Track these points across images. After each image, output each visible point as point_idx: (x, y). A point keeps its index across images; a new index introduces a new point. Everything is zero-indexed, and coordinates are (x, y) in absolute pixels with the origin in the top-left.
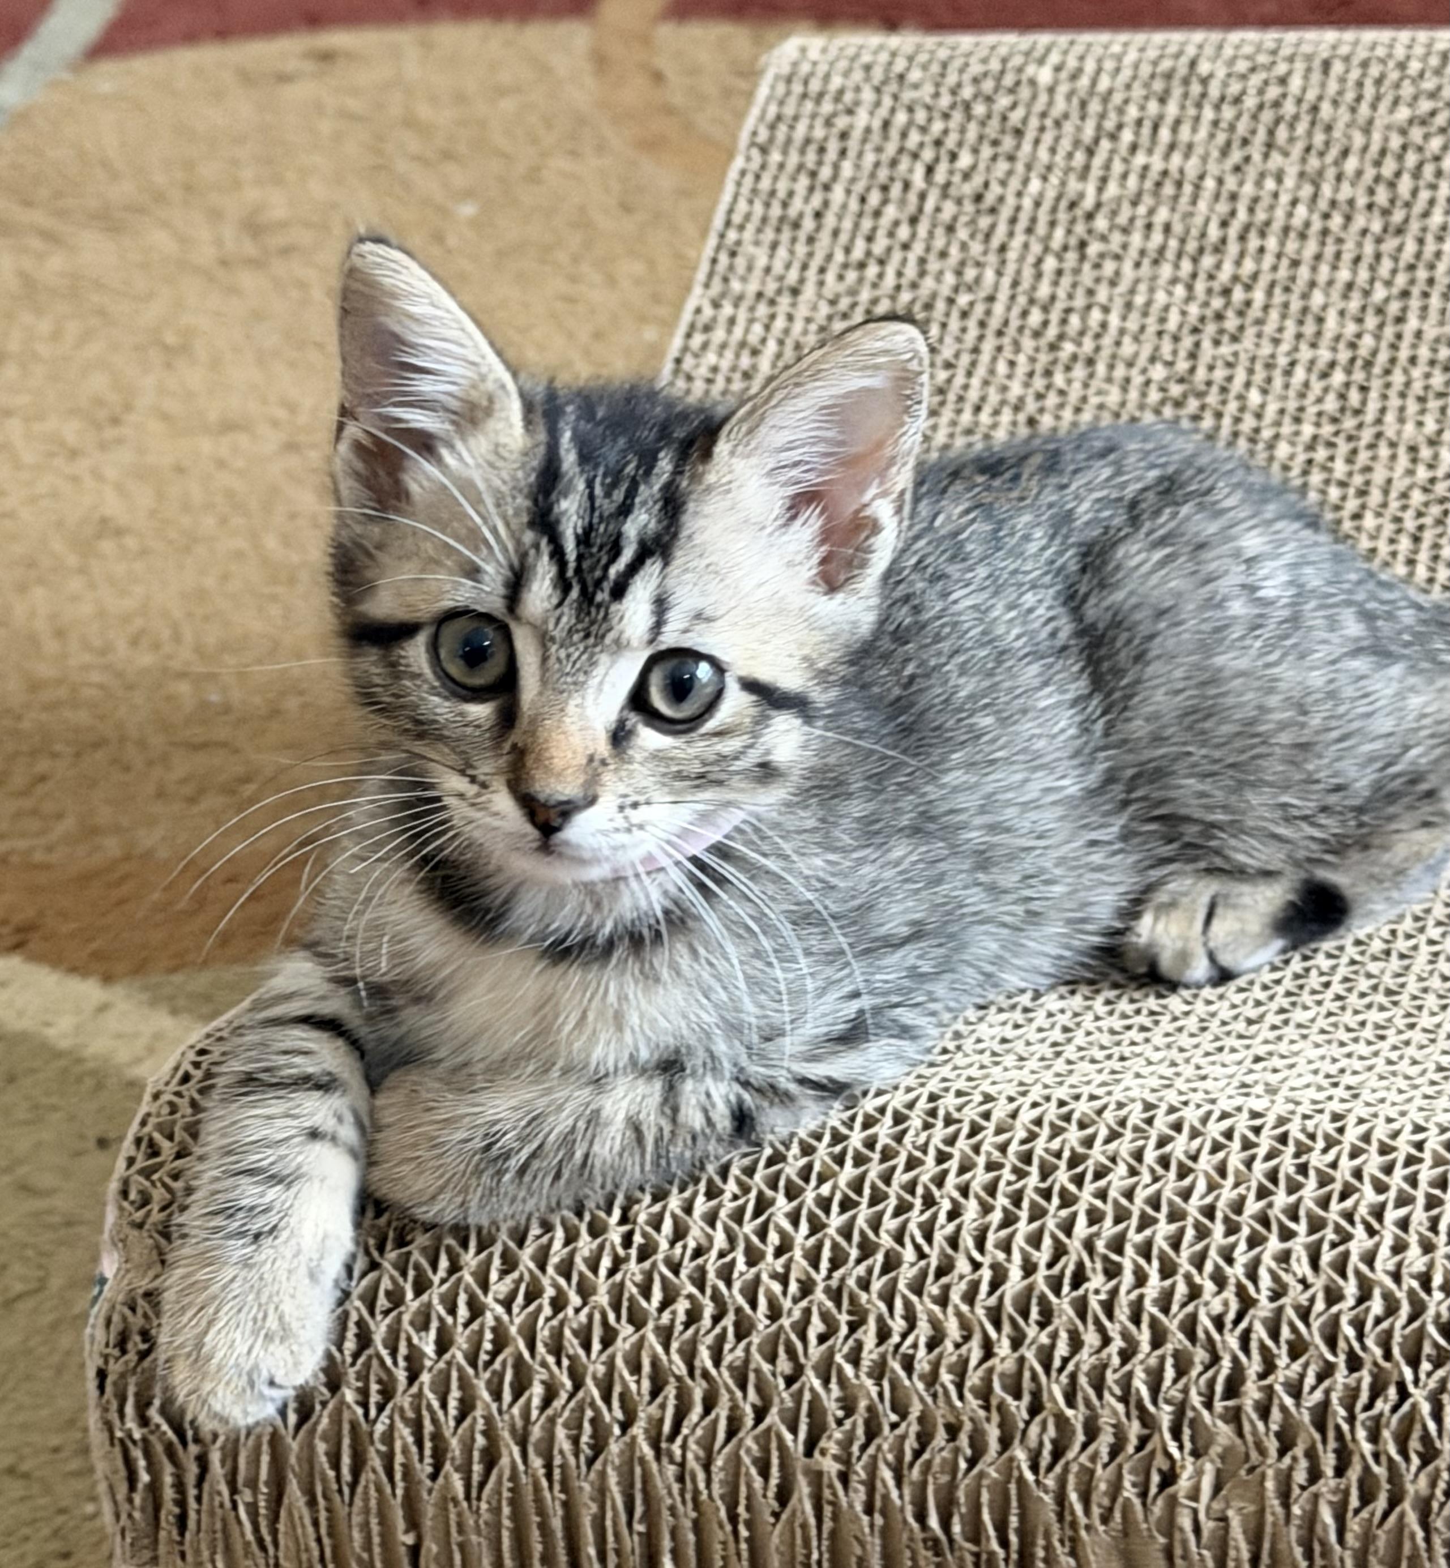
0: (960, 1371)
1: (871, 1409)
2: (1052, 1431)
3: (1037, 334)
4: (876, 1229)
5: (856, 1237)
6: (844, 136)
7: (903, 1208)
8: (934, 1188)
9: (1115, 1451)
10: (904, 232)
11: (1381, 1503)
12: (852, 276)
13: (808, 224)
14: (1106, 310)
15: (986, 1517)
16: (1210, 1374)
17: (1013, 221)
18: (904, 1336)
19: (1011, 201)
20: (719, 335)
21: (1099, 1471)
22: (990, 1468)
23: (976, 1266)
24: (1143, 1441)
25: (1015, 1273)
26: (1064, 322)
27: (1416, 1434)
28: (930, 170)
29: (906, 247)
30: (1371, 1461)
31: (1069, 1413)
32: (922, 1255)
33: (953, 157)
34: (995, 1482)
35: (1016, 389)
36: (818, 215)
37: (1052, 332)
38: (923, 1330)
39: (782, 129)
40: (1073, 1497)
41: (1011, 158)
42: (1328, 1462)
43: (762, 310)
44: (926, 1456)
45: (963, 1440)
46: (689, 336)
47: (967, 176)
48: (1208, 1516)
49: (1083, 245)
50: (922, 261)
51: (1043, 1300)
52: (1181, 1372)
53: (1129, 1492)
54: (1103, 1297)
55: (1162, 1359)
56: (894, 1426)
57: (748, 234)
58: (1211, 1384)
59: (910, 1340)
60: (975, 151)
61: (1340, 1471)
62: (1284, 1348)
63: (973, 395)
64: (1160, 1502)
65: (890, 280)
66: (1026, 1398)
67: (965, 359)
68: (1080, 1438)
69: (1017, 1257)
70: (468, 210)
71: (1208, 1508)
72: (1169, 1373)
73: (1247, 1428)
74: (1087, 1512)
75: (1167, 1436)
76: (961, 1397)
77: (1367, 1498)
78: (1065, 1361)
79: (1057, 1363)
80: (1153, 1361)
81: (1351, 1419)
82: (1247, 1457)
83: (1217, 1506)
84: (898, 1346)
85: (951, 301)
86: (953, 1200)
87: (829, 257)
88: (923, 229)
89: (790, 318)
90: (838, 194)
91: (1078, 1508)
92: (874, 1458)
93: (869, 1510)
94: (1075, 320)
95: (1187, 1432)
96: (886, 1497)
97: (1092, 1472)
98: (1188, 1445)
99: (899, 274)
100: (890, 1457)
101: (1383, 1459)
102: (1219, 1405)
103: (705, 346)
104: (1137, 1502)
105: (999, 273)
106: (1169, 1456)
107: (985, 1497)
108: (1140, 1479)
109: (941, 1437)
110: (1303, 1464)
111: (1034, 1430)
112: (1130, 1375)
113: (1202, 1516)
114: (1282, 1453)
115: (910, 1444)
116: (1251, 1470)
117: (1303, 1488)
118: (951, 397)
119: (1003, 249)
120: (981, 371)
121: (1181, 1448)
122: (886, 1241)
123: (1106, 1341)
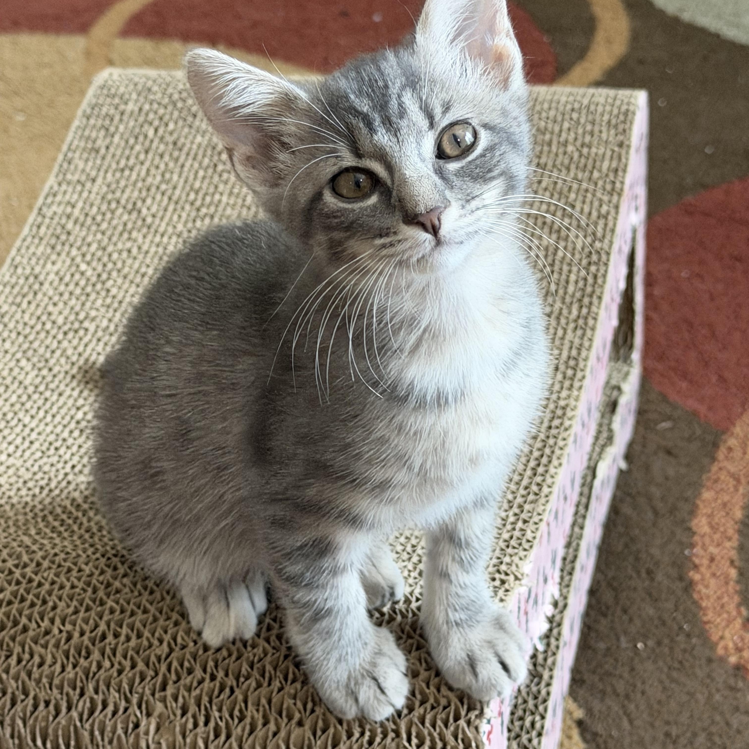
0: (51, 678)
1: (13, 693)
2: (88, 704)
3: (192, 204)
4: (20, 615)
5: (12, 618)
6: (122, 114)
7: (33, 605)
8: (47, 596)
9: (114, 713)
10: (142, 157)
11: (223, 737)
12: (118, 175)
13: (103, 151)
14: (221, 194)
15: (61, 741)
16: (154, 680)
17: (188, 154)
18: (28, 662)
19: (188, 145)
20: (59, 198)
21: (107, 722)
22: (62, 720)
23: (61, 631)
24: (126, 709)
25: (76, 635)
26: (204, 199)
27: (237, 708)
28: (156, 130)
29: (142, 163)
30: (218, 720)
31: (95, 697)
32: (39, 626)
33: (167, 125)
34: (64, 726)
35: (180, 227)
36: (107, 148)
37: (198, 203)
38: (37, 659)
39: (97, 109)
40: (97, 733)
41: (190, 127)
42: (201, 720)
43: (79, 188)
44: (36, 713)
45: (51, 707)
46: (46, 198)
47: (171, 133)
48: (153, 742)
49: (215, 166)
50: (148, 170)
51: (87, 648)
52: (142, 679)
53: (120, 731)
54: (112, 646)
55: (135, 675)
56: (22, 701)
57: (77, 155)
58: (154, 685)
59: (30, 664)
60: (176, 123)
61: (206, 723)
62: (185, 670)
63: (161, 229)
64: (133, 736)
65: (134, 177)
66: (78, 691)
67: (160, 214)
68: (100, 707)
69: (78, 628)
70: (20, 118)
71: (153, 738)
72: (137, 680)
73: (169, 705)
74: (103, 740)
75: (136, 707)
76: (51, 689)
77: (217, 735)
78: (95, 674)
79: (91, 675)
80: (130, 675)
81: (210, 702)
82: (169, 717)
83: (156, 738)
84: (25, 666)
85: (158, 188)
86: (55, 603)
87: (109, 166)
88: (150, 156)
89: (90, 192)
90: (116, 139)
91: (99, 738)
92: (14, 715)
93: (12, 737)
94: (208, 199)
95: (144, 706)
96: (19, 732)
97: (104, 722)
98: (144, 712)
99: (138, 175)
100: (21, 715)
101: (224, 720)
102: (157, 695)
103: (52, 203)
104: (123, 736)
105: (180, 176)
106: (136, 716)
107: (60, 732)
108: (124, 726)
109: (42, 706)
110: (191, 721)
111: (81, 704)
112: (121, 681)
113: (150, 742)
114: (183, 715)
115: (30, 708)
116: (171, 722)
117: (191, 731)
118: (152, 230)
119: (183, 166)
120: (166, 219)
121: (141, 713)
122: (24, 620)
123: (112, 666)
